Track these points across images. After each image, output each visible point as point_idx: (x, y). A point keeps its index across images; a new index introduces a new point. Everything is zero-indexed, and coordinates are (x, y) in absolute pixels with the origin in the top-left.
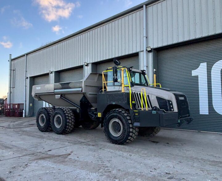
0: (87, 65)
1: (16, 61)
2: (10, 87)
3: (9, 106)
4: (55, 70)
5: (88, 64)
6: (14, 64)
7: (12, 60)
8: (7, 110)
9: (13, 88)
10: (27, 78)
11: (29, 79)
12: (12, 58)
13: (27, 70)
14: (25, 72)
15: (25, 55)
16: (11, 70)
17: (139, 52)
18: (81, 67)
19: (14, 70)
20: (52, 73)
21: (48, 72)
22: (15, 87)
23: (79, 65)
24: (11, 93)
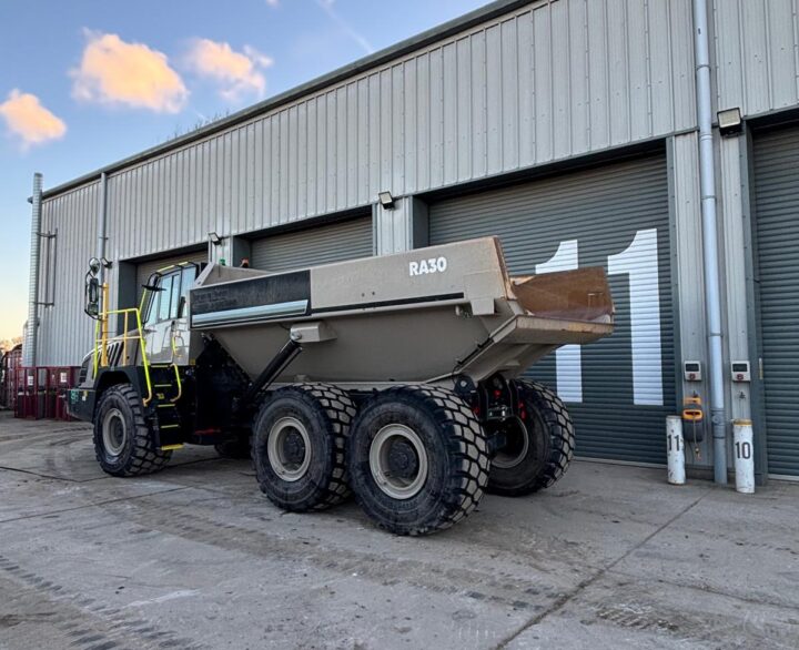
0: (390, 206)
1: (59, 201)
2: (36, 303)
3: (30, 378)
4: (234, 232)
5: (395, 200)
6: (51, 212)
7: (45, 197)
8: (20, 394)
9: (47, 305)
10: (109, 265)
11: (116, 269)
12: (45, 189)
13: (107, 236)
14: (100, 241)
15: (99, 176)
16: (39, 235)
17: (670, 136)
18: (362, 215)
19: (50, 237)
20: (219, 242)
21: (205, 239)
22: (57, 302)
23: (352, 205)
24: (37, 324)
